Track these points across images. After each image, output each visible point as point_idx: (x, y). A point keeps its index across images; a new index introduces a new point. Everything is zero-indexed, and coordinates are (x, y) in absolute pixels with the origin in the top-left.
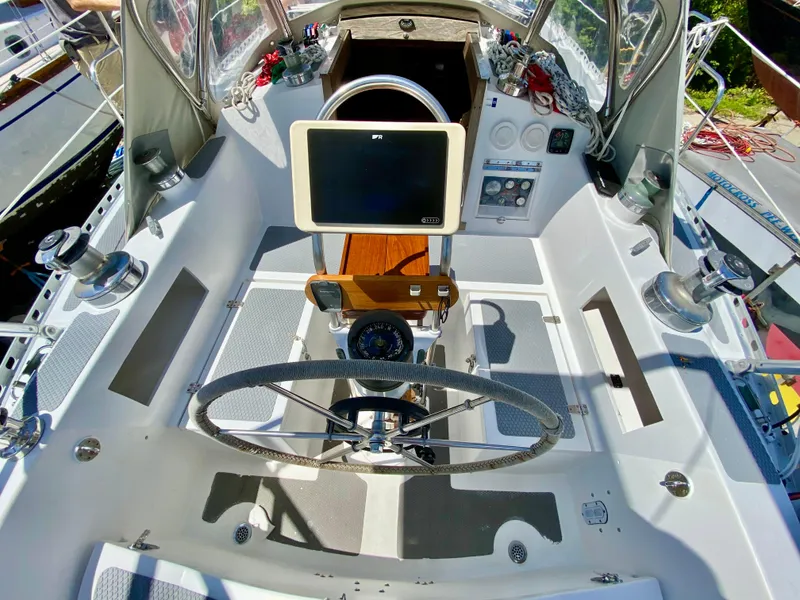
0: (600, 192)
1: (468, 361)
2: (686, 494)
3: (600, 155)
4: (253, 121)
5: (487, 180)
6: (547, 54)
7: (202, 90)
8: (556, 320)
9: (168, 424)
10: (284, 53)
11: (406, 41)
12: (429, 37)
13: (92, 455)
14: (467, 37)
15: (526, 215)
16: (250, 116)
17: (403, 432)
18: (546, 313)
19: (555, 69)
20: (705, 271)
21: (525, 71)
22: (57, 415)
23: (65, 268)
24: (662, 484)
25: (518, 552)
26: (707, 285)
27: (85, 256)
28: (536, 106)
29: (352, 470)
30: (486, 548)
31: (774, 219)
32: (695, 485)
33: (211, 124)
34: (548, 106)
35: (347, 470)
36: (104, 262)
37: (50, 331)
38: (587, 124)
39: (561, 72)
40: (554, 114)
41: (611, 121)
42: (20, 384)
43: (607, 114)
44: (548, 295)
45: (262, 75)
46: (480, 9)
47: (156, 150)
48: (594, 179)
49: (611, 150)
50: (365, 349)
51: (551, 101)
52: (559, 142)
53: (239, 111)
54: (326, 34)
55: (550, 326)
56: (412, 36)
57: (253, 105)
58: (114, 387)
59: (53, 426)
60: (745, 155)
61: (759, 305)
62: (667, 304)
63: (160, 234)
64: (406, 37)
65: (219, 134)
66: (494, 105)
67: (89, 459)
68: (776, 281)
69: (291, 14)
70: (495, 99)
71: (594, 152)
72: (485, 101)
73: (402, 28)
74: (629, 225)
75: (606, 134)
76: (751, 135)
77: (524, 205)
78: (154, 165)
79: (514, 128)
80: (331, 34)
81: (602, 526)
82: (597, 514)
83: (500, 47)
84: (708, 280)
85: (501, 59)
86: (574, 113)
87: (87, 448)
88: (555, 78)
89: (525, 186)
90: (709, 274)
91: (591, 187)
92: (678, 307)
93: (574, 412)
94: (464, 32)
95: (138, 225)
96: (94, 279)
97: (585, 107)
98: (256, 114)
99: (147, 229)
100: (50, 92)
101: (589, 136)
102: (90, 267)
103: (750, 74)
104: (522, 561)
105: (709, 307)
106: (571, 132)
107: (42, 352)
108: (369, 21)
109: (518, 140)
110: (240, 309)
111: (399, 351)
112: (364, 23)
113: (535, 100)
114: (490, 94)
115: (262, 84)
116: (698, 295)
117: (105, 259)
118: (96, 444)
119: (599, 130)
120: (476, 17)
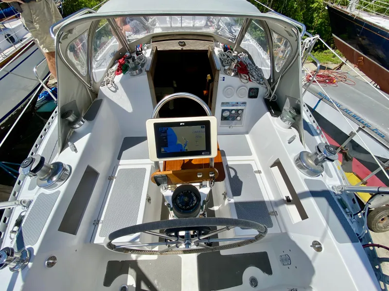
0: (272, 116)
1: (223, 194)
2: (321, 251)
3: (271, 99)
4: (115, 92)
5: (223, 111)
6: (244, 54)
7: (90, 80)
8: (259, 172)
9: (85, 241)
10: (129, 62)
11: (182, 50)
12: (192, 48)
13: (53, 264)
14: (209, 48)
15: (241, 124)
16: (114, 89)
17: (200, 239)
18: (255, 169)
19: (248, 61)
20: (318, 152)
21: (235, 66)
22: (36, 248)
23: (34, 175)
24: (311, 246)
25: (254, 282)
26: (319, 158)
27: (43, 167)
28: (242, 79)
29: (175, 254)
30: (239, 282)
31: (349, 112)
32: (324, 247)
33: (95, 93)
34: (247, 79)
35: (173, 254)
36: (52, 169)
37: (24, 202)
38: (264, 85)
39: (251, 63)
40: (249, 82)
41: (274, 84)
42: (13, 232)
43: (272, 81)
44: (254, 160)
45: (118, 70)
46: (213, 36)
47: (72, 111)
48: (269, 110)
49: (275, 96)
50: (180, 203)
51: (248, 77)
52: (253, 93)
53: (109, 88)
54: (146, 48)
55: (257, 175)
56: (184, 48)
57: (115, 85)
58: (60, 229)
59: (35, 253)
60: (333, 84)
61: (347, 150)
62: (304, 166)
63: (76, 150)
64: (182, 49)
65: (99, 98)
66: (224, 80)
67: (52, 266)
68: (353, 139)
69: (129, 40)
70: (224, 78)
71: (268, 97)
72: (220, 79)
73: (180, 45)
74: (286, 129)
75: (273, 89)
76: (335, 74)
77: (240, 120)
78: (71, 118)
79: (233, 89)
80: (148, 48)
81: (289, 266)
82: (286, 260)
83: (224, 53)
84: (320, 157)
85: (224, 59)
86: (258, 82)
87: (51, 261)
88: (249, 66)
89: (240, 112)
90: (320, 154)
91: (268, 113)
92: (309, 167)
93: (272, 215)
94: (207, 46)
95: (64, 146)
96: (47, 178)
97: (263, 78)
98: (117, 89)
99: (69, 148)
100: (7, 73)
101: (265, 90)
102: (46, 172)
103: (332, 43)
104: (256, 286)
105: (322, 166)
106: (257, 89)
107: (22, 214)
108: (165, 43)
109: (235, 93)
110: (114, 180)
111: (195, 202)
112: (163, 44)
113: (241, 77)
114: (221, 76)
115: (118, 74)
116: (317, 162)
117: (52, 167)
118: (54, 258)
119: (269, 88)
120: (212, 39)
